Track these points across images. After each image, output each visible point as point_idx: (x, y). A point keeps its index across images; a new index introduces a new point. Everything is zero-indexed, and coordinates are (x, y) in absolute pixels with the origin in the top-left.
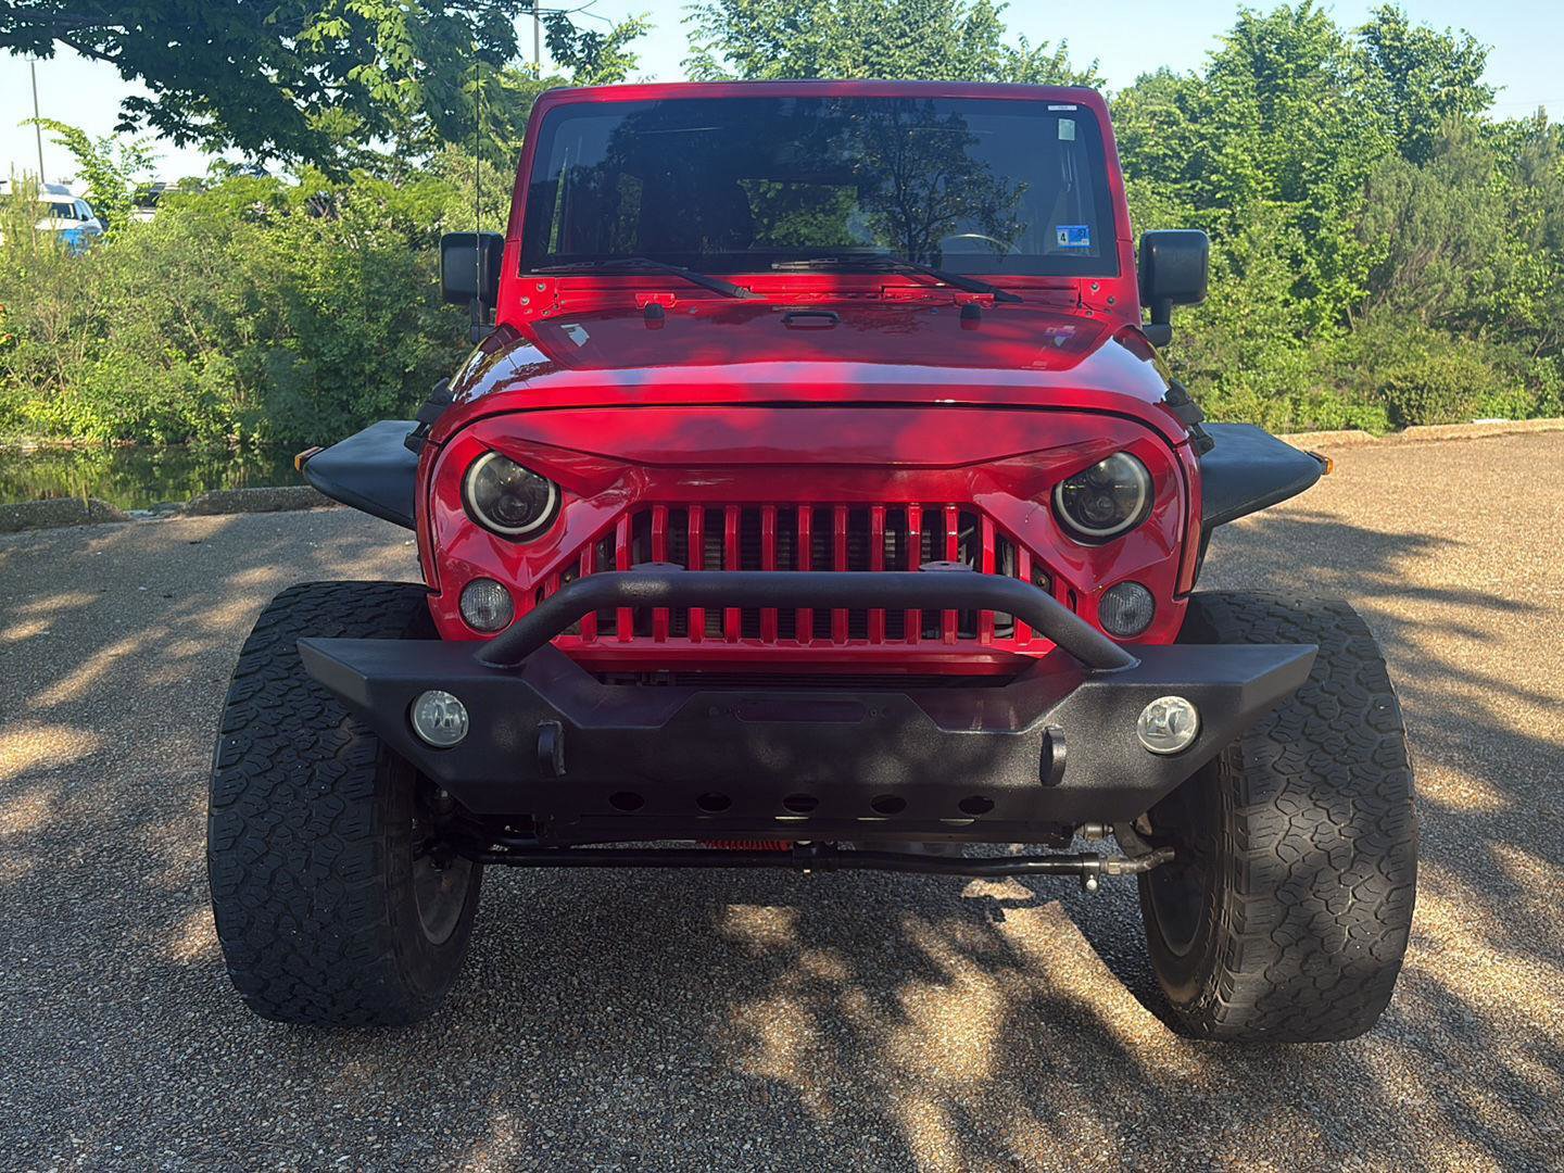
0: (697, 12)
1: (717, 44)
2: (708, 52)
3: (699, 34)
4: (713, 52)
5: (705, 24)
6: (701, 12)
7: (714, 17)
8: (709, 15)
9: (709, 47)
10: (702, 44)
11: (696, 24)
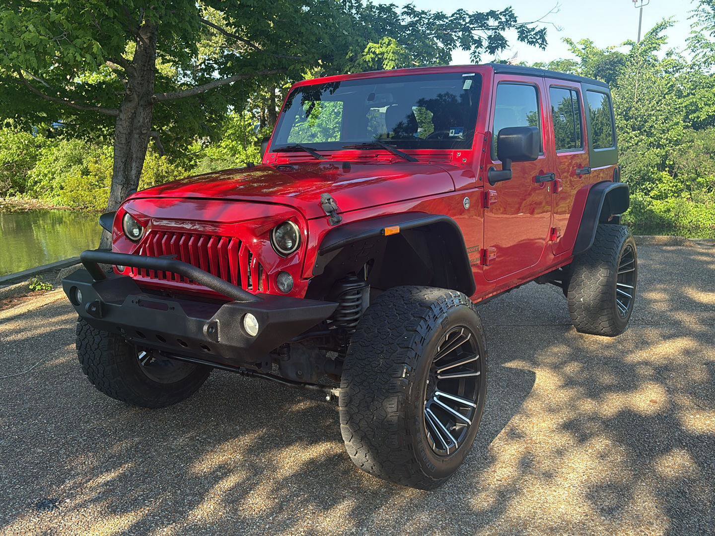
0: (696, 13)
1: (706, 28)
2: (701, 32)
3: (697, 24)
4: (704, 32)
5: (701, 19)
6: (699, 13)
7: (706, 15)
8: (703, 14)
9: (702, 30)
10: (698, 29)
11: (695, 19)
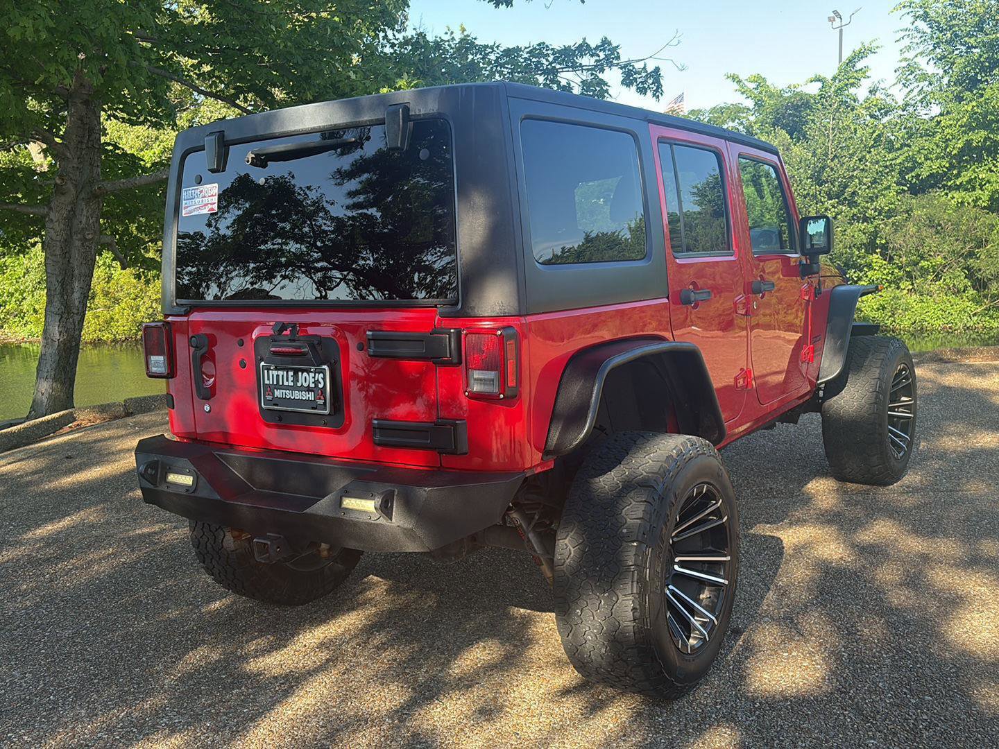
0: (907, 33)
1: (922, 53)
2: (916, 60)
3: (909, 48)
4: (919, 60)
5: (913, 40)
6: (910, 33)
7: (919, 35)
8: (916, 34)
9: (916, 56)
10: (910, 55)
11: (907, 41)
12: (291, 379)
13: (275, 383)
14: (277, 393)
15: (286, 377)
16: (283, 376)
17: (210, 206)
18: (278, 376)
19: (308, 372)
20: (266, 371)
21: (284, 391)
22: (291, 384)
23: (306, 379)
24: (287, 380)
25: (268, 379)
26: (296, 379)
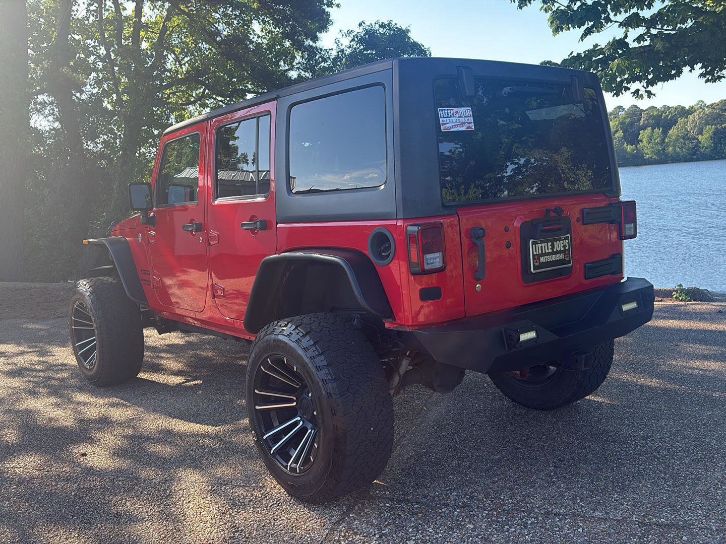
12: (550, 247)
13: (540, 253)
14: (542, 259)
15: (547, 247)
16: (545, 246)
17: (468, 125)
18: (542, 247)
19: (560, 240)
20: (534, 246)
21: (546, 257)
22: (550, 251)
23: (559, 246)
24: (548, 249)
25: (536, 251)
26: (553, 247)
